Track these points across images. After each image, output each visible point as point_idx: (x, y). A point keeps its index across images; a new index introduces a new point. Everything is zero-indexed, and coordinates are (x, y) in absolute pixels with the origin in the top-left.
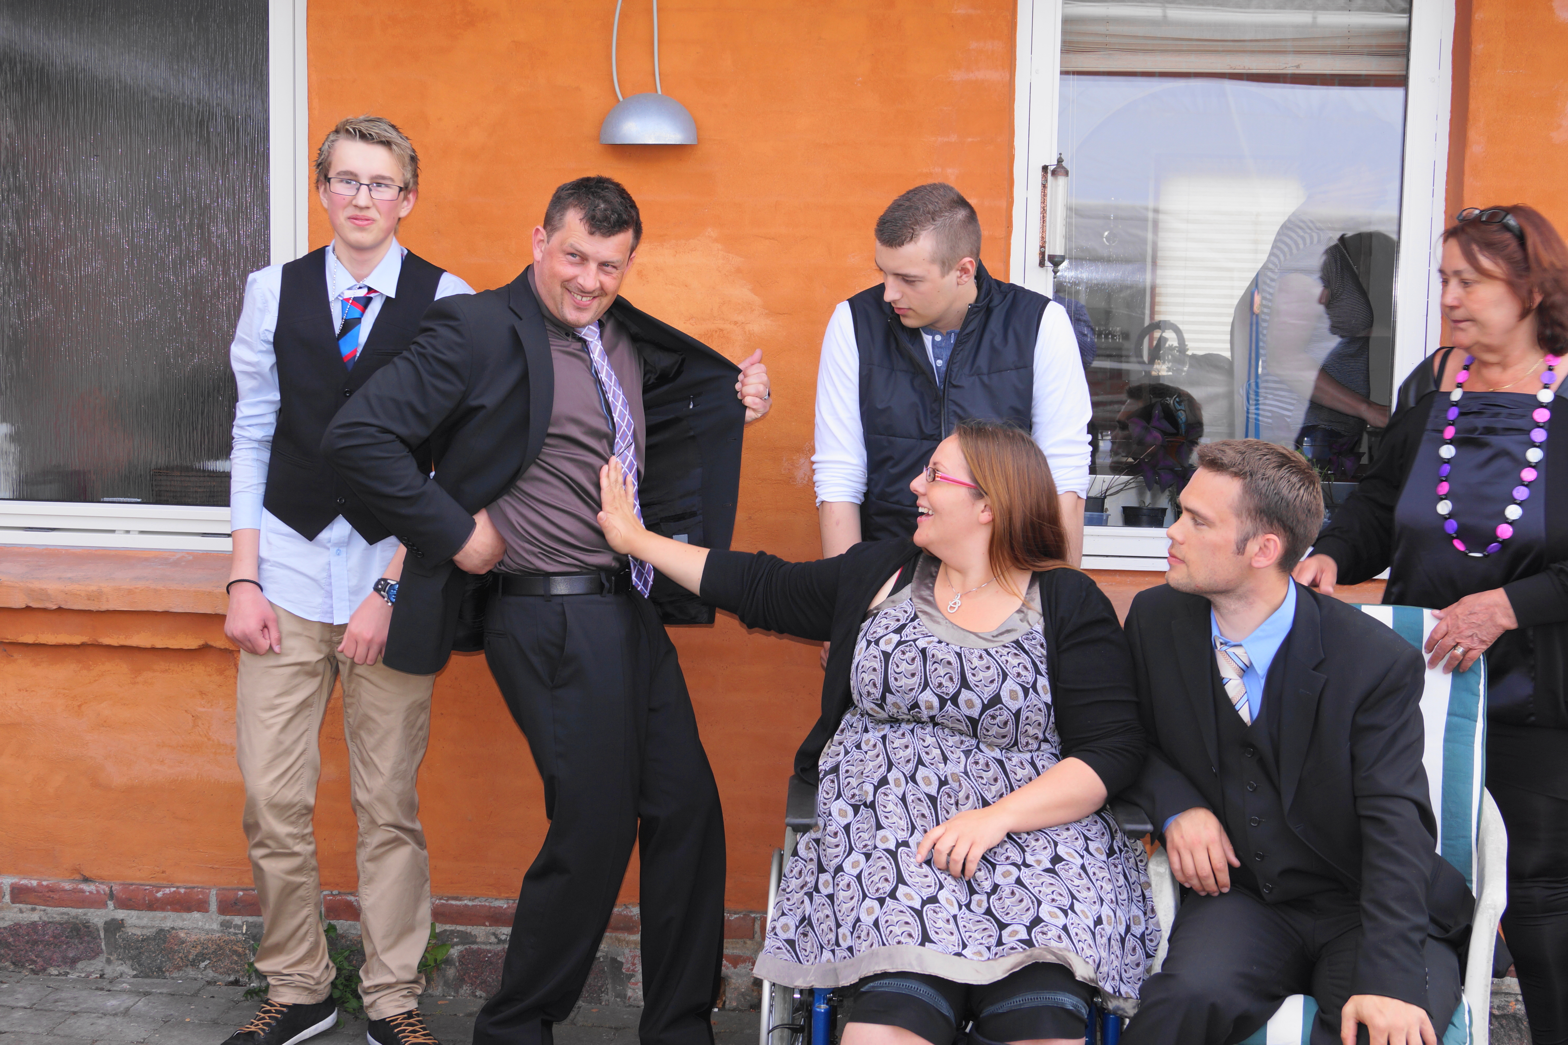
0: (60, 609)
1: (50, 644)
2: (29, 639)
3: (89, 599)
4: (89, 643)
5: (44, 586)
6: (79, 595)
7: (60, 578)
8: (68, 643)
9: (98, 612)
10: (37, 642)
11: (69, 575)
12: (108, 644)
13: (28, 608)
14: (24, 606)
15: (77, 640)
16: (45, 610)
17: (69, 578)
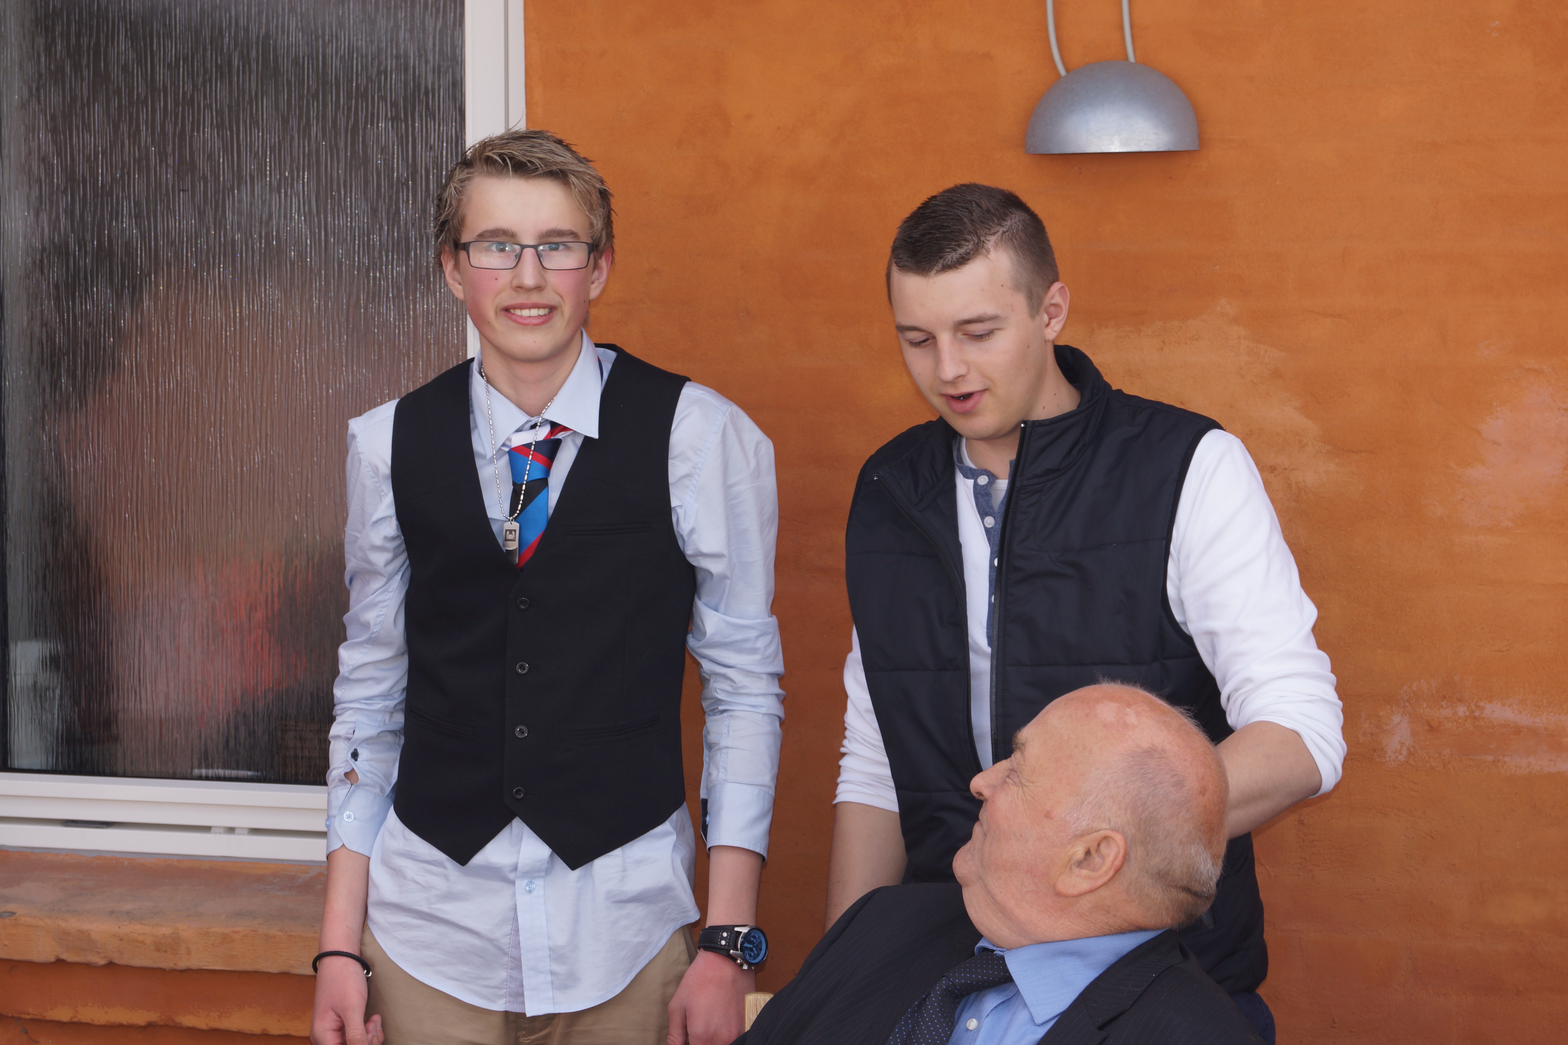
0: (111, 965)
1: (96, 1023)
2: (63, 1014)
3: (158, 950)
4: (161, 1023)
5: (86, 926)
6: (143, 942)
7: (112, 912)
8: (125, 1023)
9: (173, 971)
10: (75, 1020)
11: (129, 907)
12: (190, 1025)
13: (60, 962)
14: (52, 959)
15: (140, 1018)
16: (87, 966)
17: (128, 913)
